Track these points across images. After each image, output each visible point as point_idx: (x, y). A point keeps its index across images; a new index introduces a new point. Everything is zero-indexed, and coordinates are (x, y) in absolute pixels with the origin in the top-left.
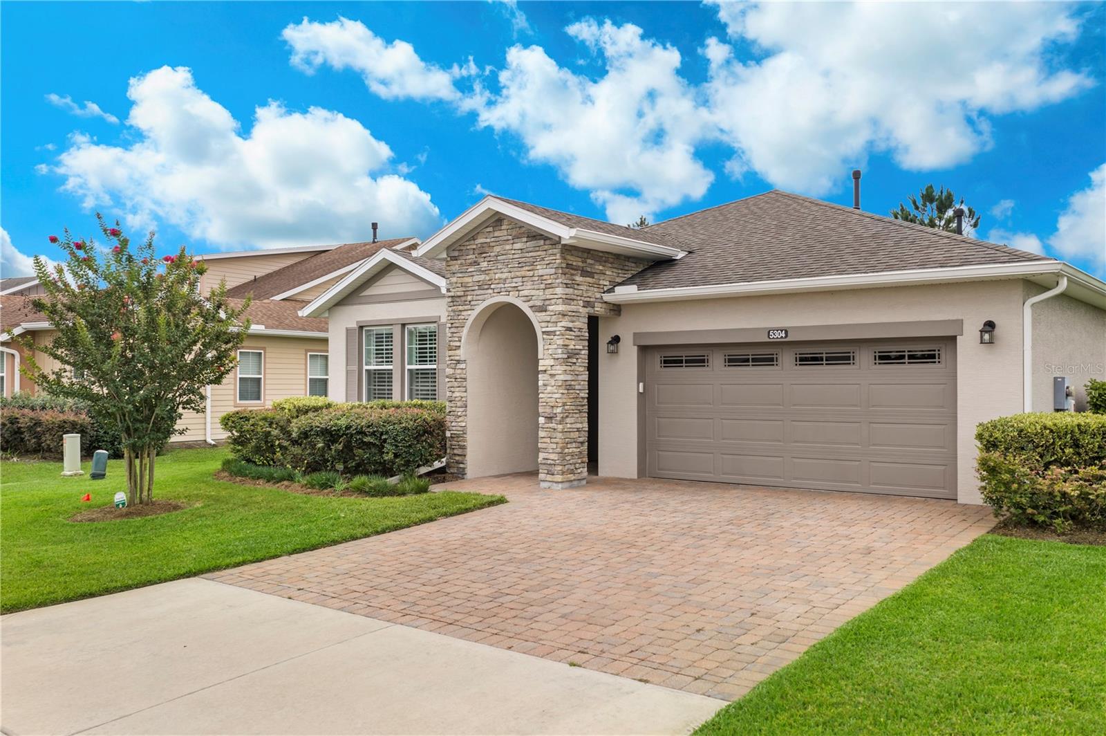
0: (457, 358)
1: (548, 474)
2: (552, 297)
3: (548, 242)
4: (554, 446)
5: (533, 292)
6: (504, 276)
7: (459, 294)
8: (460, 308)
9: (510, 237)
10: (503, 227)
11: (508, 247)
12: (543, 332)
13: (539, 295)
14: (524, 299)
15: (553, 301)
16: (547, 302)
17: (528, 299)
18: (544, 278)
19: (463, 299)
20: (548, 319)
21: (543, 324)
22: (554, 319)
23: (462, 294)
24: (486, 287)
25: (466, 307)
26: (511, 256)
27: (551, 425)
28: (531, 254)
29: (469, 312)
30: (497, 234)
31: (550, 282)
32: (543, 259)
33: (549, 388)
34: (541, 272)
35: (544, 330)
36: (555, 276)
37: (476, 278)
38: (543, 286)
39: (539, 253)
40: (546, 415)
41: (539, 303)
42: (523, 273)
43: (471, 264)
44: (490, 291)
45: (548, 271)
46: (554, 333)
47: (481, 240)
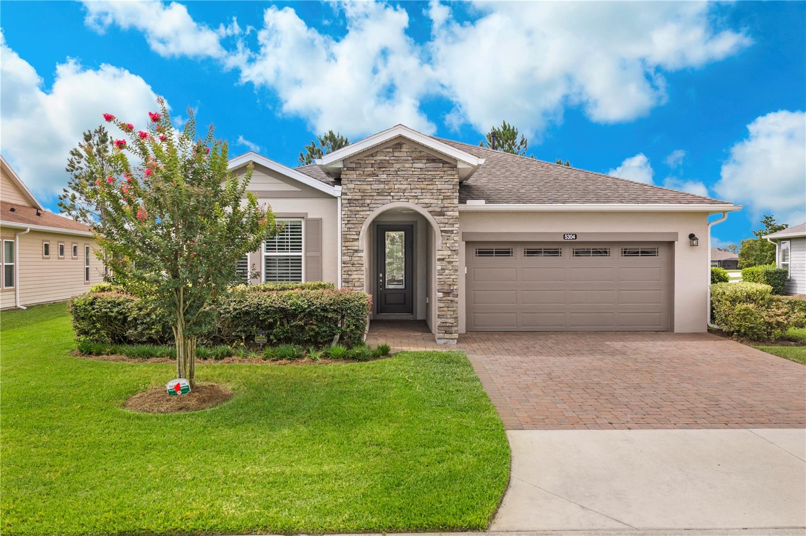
0: (355, 248)
1: (446, 333)
2: (449, 205)
3: (445, 165)
4: (452, 313)
5: (432, 201)
6: (404, 187)
7: (356, 197)
8: (358, 209)
9: (410, 158)
10: (403, 150)
11: (407, 165)
12: (442, 231)
13: (437, 204)
14: (425, 205)
15: (450, 209)
16: (445, 209)
17: (428, 206)
18: (443, 191)
19: (361, 202)
20: (446, 221)
21: (441, 225)
22: (451, 221)
23: (360, 198)
24: (386, 194)
25: (364, 209)
26: (411, 173)
27: (449, 298)
28: (430, 173)
29: (368, 213)
30: (396, 154)
31: (448, 194)
32: (442, 177)
33: (447, 272)
34: (439, 187)
35: (443, 229)
36: (453, 191)
37: (375, 187)
38: (441, 197)
39: (438, 173)
40: (445, 291)
41: (439, 210)
42: (423, 186)
43: (369, 175)
44: (390, 198)
45: (446, 186)
46: (452, 232)
47: (380, 158)
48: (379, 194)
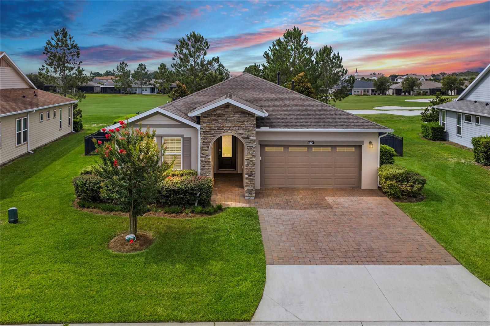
0: (206, 154)
1: (249, 194)
2: (251, 134)
3: (249, 115)
4: (252, 184)
5: (243, 132)
6: (230, 125)
7: (207, 130)
8: (208, 136)
9: (233, 112)
10: (229, 108)
11: (231, 115)
12: (248, 146)
13: (245, 133)
14: (239, 134)
15: (252, 136)
16: (249, 136)
17: (241, 134)
18: (248, 127)
19: (209, 132)
20: (250, 142)
21: (247, 143)
22: (252, 142)
23: (209, 130)
24: (221, 129)
25: (211, 136)
26: (233, 119)
27: (251, 178)
28: (242, 119)
29: (213, 138)
30: (226, 110)
31: (251, 129)
32: (248, 121)
33: (250, 165)
34: (247, 125)
35: (248, 145)
36: (253, 127)
37: (216, 125)
38: (248, 130)
39: (246, 119)
40: (249, 174)
41: (246, 136)
42: (239, 125)
43: (214, 120)
44: (223, 131)
45: (250, 125)
46: (252, 147)
47: (218, 112)
48: (218, 129)
